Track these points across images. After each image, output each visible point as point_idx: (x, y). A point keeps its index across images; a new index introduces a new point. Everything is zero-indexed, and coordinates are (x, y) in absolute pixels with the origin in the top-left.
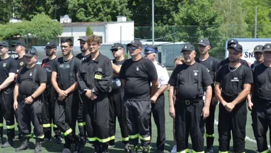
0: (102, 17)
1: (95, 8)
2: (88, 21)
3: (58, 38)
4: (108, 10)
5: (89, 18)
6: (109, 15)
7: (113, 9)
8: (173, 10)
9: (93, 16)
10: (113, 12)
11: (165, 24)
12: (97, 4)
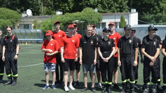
0: (114, 10)
1: (109, 4)
2: (105, 12)
3: (100, 23)
4: (118, 6)
5: (106, 10)
6: (118, 9)
7: (120, 5)
8: (156, 5)
9: (108, 9)
10: (120, 7)
11: (151, 14)
12: (110, 1)
